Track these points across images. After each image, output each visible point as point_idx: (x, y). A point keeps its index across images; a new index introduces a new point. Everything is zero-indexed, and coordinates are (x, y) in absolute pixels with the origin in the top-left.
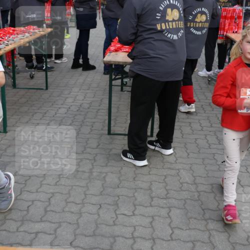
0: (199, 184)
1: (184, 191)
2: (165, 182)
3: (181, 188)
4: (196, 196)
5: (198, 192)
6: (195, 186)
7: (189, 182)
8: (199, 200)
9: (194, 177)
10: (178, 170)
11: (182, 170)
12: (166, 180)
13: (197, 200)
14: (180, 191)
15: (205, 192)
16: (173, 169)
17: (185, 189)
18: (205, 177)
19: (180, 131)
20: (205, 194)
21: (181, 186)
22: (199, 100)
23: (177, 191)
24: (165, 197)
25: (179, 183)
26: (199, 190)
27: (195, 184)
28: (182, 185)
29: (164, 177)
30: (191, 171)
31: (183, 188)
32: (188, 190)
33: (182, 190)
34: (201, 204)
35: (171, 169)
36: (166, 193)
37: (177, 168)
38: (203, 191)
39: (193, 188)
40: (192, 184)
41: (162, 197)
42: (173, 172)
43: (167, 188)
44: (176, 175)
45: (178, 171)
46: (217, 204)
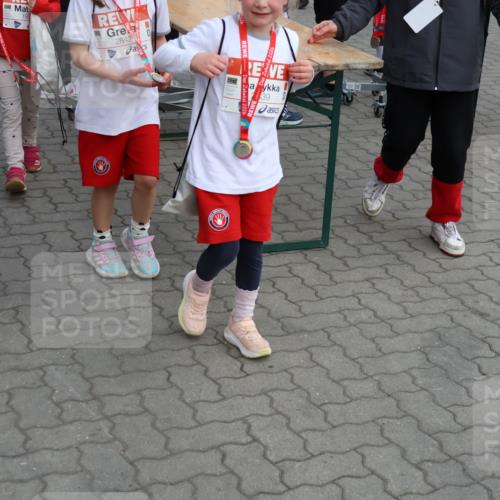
0: (104, 396)
1: (71, 422)
2: (13, 410)
3: (59, 417)
4: (106, 430)
5: (107, 418)
6: (95, 403)
7: (79, 396)
8: (115, 439)
9: (87, 380)
10: (41, 368)
11: (52, 368)
12: (13, 402)
13: (109, 442)
14: (58, 426)
15: (127, 414)
16: (26, 370)
17: (71, 418)
18: (116, 376)
19: (22, 260)
20: (127, 419)
21: (59, 411)
22: (54, 167)
23: (52, 428)
24: (21, 451)
25: (53, 405)
26: (109, 414)
27: (95, 398)
28: (61, 408)
29: (6, 396)
30: (77, 366)
31: (64, 416)
32: (80, 420)
33: (65, 423)
34: (121, 448)
35: (19, 370)
36: (21, 438)
37: (36, 363)
38: (120, 414)
39: (91, 410)
40: (87, 401)
41: (14, 454)
42: (29, 378)
43: (22, 425)
44: (39, 383)
45: (41, 373)
46: (163, 440)
